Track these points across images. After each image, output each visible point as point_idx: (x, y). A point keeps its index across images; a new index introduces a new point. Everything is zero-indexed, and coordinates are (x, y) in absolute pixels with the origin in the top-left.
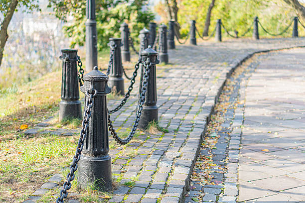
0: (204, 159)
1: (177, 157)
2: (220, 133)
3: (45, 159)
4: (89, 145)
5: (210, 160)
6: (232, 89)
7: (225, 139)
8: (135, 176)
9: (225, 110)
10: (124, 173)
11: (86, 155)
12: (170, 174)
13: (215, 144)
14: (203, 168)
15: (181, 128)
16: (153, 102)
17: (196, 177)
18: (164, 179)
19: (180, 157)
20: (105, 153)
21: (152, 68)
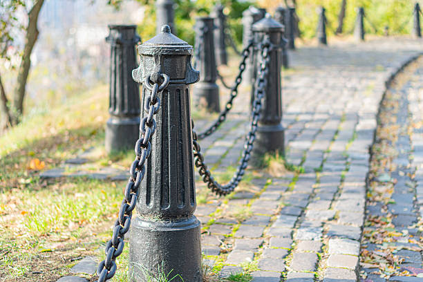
0: (377, 223)
1: (330, 220)
2: (395, 174)
3: (71, 225)
4: (152, 195)
5: (389, 225)
6: (396, 105)
7: (406, 185)
8: (249, 259)
9: (394, 136)
10: (226, 252)
11: (147, 218)
12: (321, 255)
13: (389, 195)
14: (379, 240)
15: (326, 166)
16: (276, 118)
17: (368, 258)
18: (311, 266)
19: (334, 219)
20: (187, 213)
21: (274, 53)
